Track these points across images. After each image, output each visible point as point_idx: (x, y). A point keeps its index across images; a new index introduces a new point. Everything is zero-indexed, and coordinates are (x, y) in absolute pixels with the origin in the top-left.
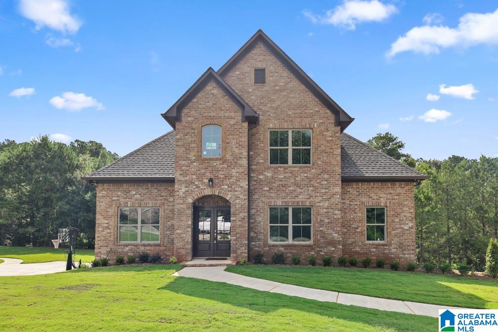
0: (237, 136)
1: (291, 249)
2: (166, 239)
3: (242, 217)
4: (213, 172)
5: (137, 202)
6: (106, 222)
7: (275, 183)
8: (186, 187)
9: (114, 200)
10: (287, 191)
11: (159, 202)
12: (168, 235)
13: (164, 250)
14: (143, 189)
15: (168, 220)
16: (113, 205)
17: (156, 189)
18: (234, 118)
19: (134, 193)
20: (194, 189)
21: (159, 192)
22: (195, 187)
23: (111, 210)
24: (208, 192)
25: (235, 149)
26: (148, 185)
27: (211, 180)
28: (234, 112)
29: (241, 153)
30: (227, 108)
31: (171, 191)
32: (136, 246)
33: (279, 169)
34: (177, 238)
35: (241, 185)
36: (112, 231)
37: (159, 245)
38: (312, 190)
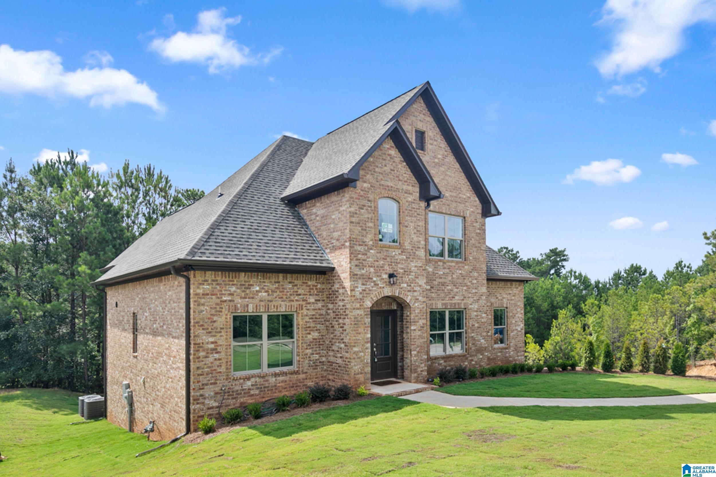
0: (415, 219)
1: (449, 361)
2: (307, 362)
3: (422, 325)
4: (392, 265)
5: (263, 303)
6: (211, 339)
7: (435, 280)
8: (363, 284)
9: (226, 301)
10: (446, 291)
11: (295, 304)
12: (309, 355)
13: (303, 379)
14: (271, 282)
15: (308, 332)
16: (223, 310)
17: (290, 283)
18: (412, 194)
19: (258, 288)
20: (372, 287)
21: (295, 287)
22: (372, 284)
23: (220, 319)
24: (388, 292)
25: (413, 236)
26: (278, 276)
27: (391, 276)
28: (412, 186)
29: (419, 242)
30: (406, 179)
31: (311, 287)
32: (263, 377)
33: (439, 263)
34: (354, 358)
35: (420, 283)
36: (223, 355)
37: (297, 373)
38: (465, 290)
